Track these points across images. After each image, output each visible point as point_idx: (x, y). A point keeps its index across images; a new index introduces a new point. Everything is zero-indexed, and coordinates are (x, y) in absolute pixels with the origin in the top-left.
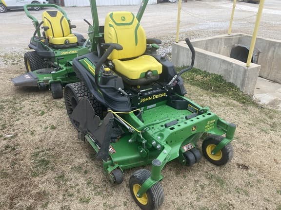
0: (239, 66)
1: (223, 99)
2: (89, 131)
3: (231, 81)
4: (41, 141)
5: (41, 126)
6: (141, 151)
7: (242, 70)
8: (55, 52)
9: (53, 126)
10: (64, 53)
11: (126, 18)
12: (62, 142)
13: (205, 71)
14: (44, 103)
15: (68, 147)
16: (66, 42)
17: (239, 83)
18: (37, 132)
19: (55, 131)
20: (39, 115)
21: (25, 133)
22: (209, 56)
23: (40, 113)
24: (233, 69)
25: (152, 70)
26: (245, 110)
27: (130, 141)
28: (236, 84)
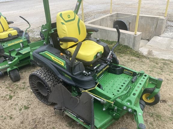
0: (130, 35)
1: (127, 57)
2: (67, 108)
3: (126, 44)
4: (22, 123)
5: (15, 109)
6: (114, 115)
7: (133, 37)
8: (2, 45)
9: (25, 106)
10: (10, 44)
11: (70, 15)
12: (40, 118)
13: (107, 40)
14: (7, 88)
15: (48, 122)
16: (9, 35)
17: (131, 45)
18: (15, 116)
19: (29, 110)
20: (8, 100)
21: (5, 119)
22: (108, 30)
23: (8, 97)
24: (126, 37)
25: (99, 52)
26: (142, 61)
27: (104, 109)
28: (129, 46)
